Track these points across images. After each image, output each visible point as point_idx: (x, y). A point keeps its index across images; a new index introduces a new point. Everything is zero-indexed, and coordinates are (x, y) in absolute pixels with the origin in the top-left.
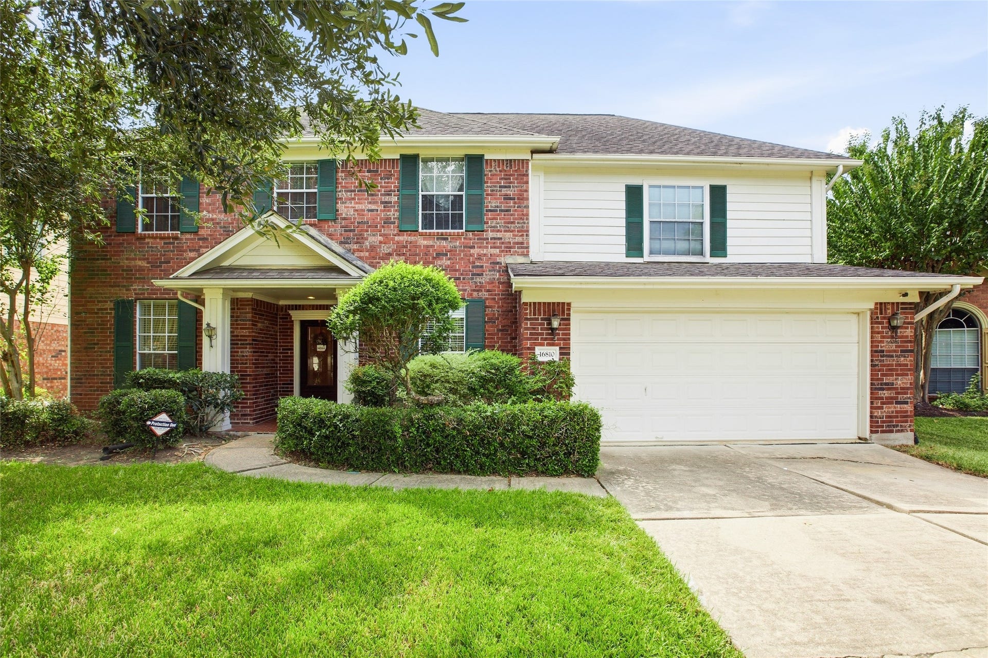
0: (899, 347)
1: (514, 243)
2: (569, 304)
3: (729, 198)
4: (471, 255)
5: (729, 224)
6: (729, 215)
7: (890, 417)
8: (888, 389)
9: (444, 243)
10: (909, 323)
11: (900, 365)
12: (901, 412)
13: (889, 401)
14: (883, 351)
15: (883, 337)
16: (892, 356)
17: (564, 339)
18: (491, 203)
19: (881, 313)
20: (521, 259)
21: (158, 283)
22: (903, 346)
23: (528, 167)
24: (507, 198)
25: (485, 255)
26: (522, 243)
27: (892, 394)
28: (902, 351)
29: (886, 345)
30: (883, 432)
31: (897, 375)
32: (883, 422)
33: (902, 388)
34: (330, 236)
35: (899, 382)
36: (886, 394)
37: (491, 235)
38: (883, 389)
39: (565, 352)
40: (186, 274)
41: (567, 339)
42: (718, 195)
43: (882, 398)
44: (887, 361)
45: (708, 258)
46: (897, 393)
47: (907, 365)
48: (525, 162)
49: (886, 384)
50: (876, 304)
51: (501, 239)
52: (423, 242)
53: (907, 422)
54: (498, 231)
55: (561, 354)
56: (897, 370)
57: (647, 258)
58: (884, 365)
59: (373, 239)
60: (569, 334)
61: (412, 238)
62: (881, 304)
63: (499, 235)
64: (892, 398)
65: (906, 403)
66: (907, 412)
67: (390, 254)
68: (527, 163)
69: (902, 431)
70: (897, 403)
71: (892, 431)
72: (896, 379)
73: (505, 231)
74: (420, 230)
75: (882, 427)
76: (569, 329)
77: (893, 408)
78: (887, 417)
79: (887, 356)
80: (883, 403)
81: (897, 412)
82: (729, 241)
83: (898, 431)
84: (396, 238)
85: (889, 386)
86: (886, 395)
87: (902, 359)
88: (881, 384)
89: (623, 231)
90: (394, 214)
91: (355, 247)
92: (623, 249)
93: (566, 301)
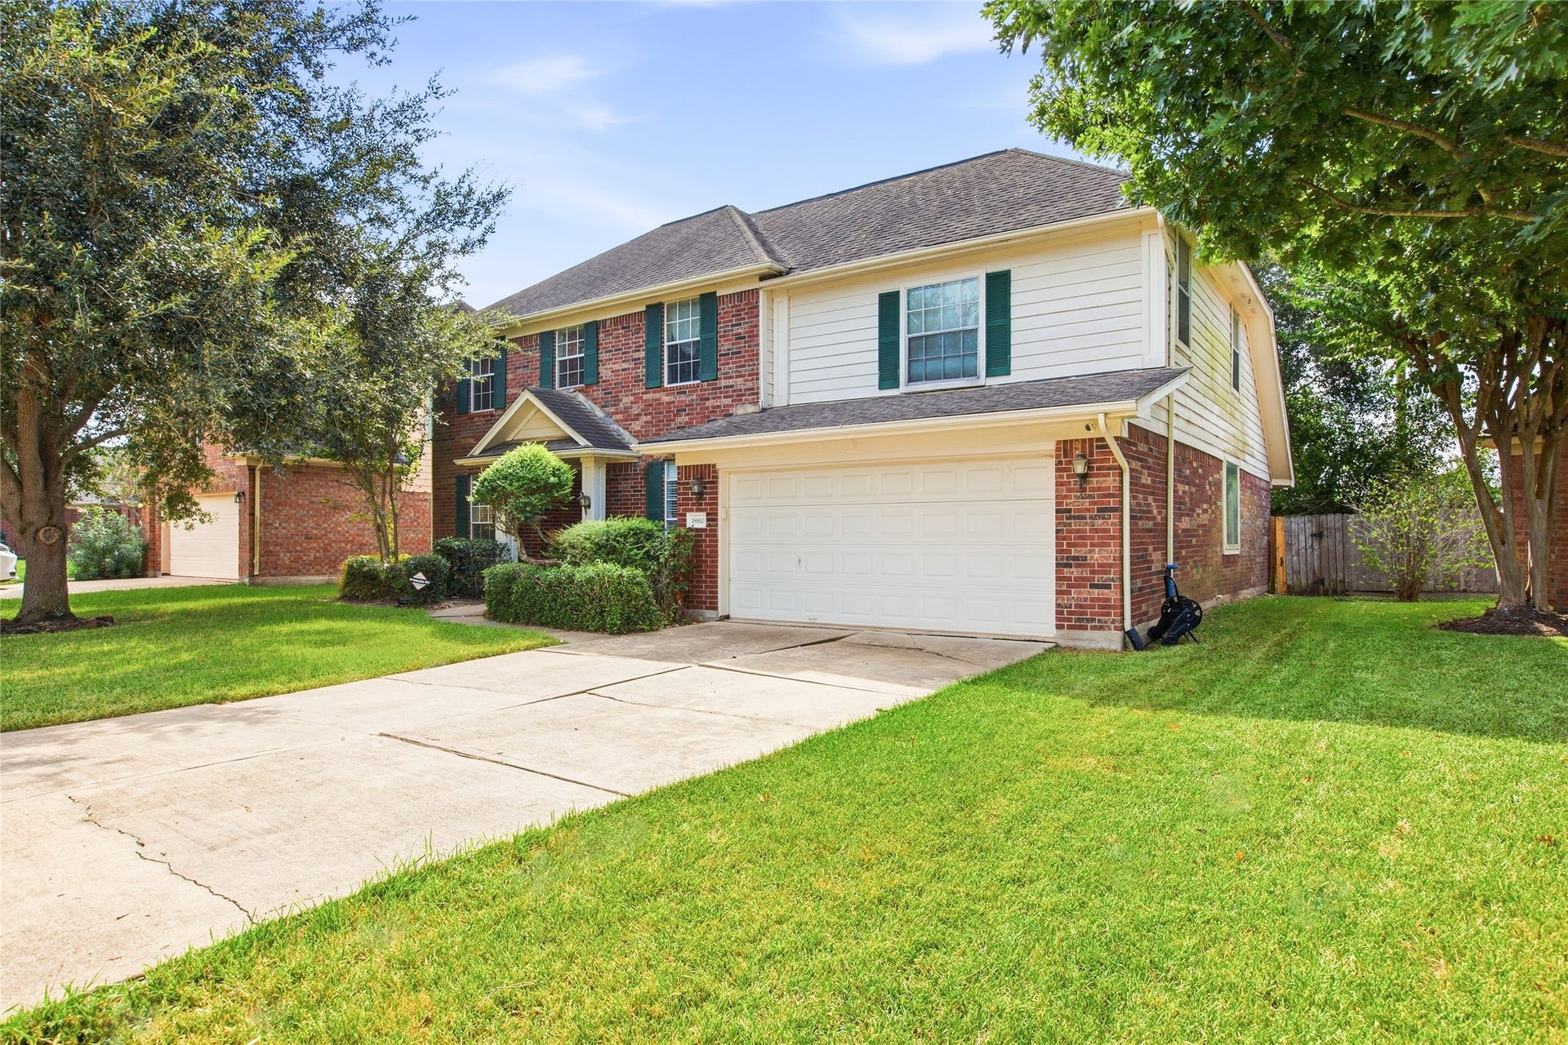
0: (1095, 503)
1: (746, 390)
2: (714, 466)
3: (1015, 287)
4: (707, 408)
5: (1015, 325)
6: (1015, 312)
7: (1081, 606)
8: (1078, 566)
9: (683, 397)
10: (1110, 468)
11: (1096, 531)
12: (1099, 600)
13: (1080, 583)
14: (1069, 511)
15: (1070, 490)
16: (1084, 518)
17: (710, 504)
18: (725, 346)
19: (1065, 456)
20: (750, 409)
21: (458, 462)
22: (1102, 503)
23: (758, 297)
24: (739, 337)
25: (719, 407)
26: (753, 389)
27: (1086, 573)
28: (1099, 510)
29: (1073, 502)
30: (1070, 627)
31: (1093, 545)
32: (1070, 613)
33: (1100, 565)
34: (594, 400)
35: (1096, 556)
36: (1075, 572)
37: (723, 383)
38: (1070, 566)
39: (712, 518)
40: (477, 453)
41: (714, 503)
42: (998, 287)
43: (1069, 579)
44: (1075, 525)
45: (983, 380)
46: (1093, 572)
47: (1108, 531)
48: (755, 293)
49: (1075, 558)
50: (1058, 442)
51: (732, 386)
52: (666, 399)
53: (1108, 614)
54: (731, 378)
55: (708, 520)
56: (1092, 538)
57: (904, 388)
58: (1070, 532)
59: (627, 400)
60: (716, 498)
61: (657, 395)
62: (1065, 442)
63: (731, 382)
64: (1083, 579)
65: (1108, 587)
66: (1108, 600)
67: (640, 415)
68: (758, 293)
69: (1101, 628)
70: (1093, 586)
71: (1085, 628)
72: (1090, 552)
73: (737, 377)
74: (666, 385)
75: (1070, 620)
76: (716, 493)
77: (1087, 594)
78: (1077, 606)
79: (1075, 517)
80: (1069, 586)
81: (1092, 600)
82: (1015, 351)
83: (1094, 628)
84: (646, 397)
85: (1080, 561)
86: (1076, 574)
87: (1101, 521)
88: (1068, 558)
89: (876, 356)
90: (642, 371)
91: (612, 410)
92: (876, 379)
93: (711, 463)
